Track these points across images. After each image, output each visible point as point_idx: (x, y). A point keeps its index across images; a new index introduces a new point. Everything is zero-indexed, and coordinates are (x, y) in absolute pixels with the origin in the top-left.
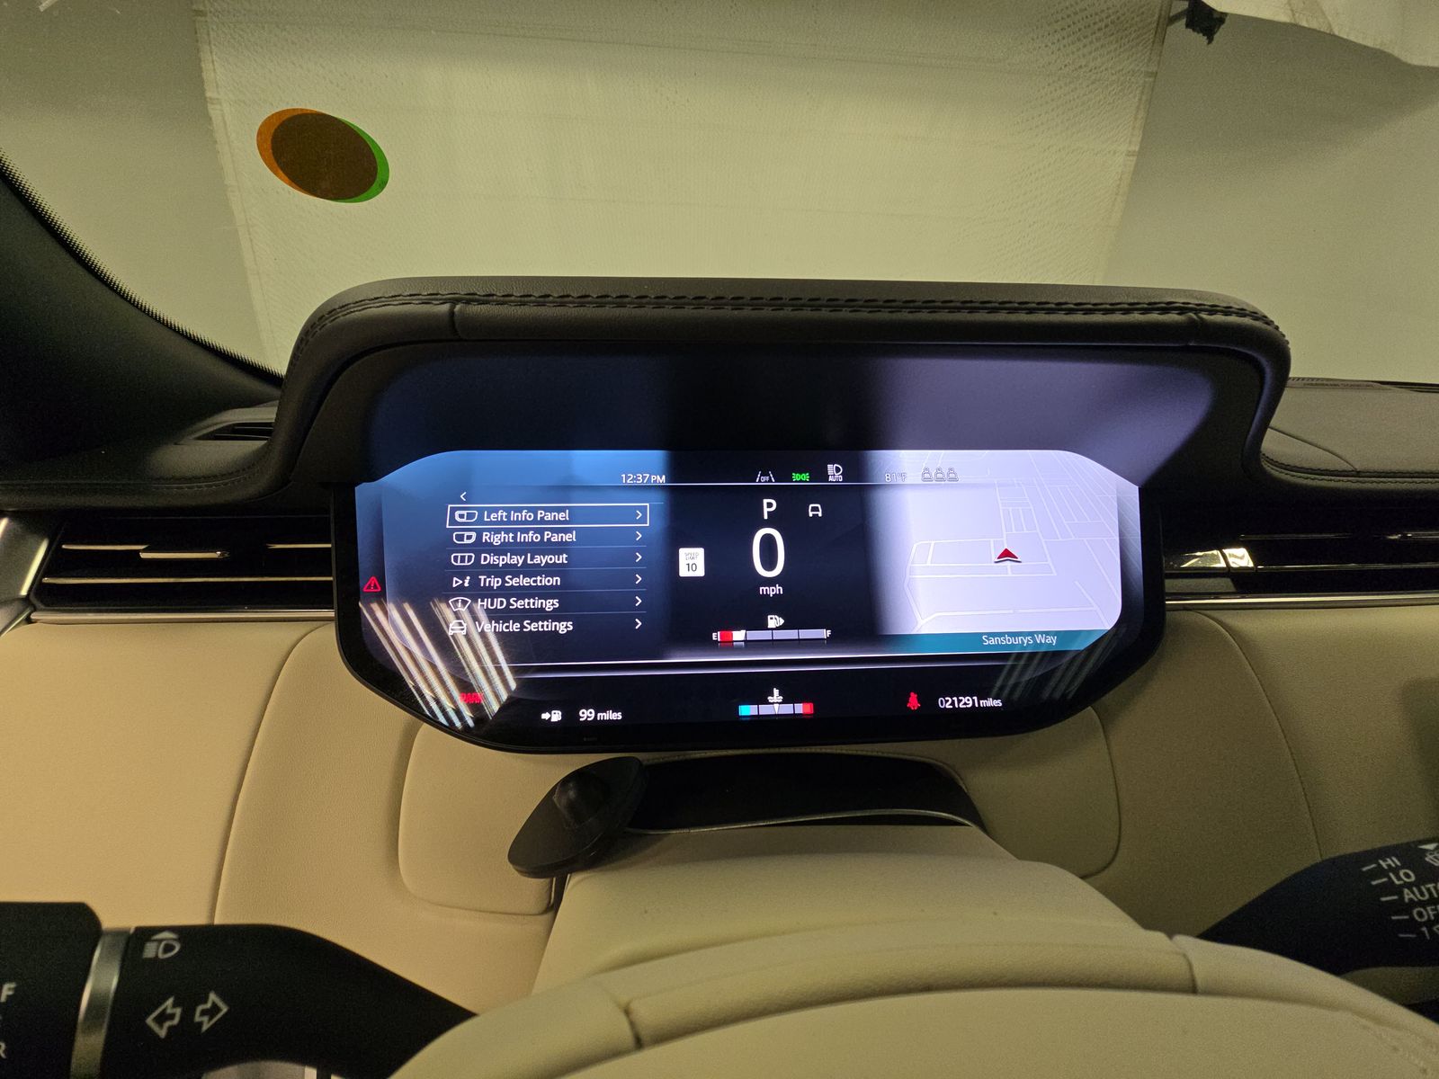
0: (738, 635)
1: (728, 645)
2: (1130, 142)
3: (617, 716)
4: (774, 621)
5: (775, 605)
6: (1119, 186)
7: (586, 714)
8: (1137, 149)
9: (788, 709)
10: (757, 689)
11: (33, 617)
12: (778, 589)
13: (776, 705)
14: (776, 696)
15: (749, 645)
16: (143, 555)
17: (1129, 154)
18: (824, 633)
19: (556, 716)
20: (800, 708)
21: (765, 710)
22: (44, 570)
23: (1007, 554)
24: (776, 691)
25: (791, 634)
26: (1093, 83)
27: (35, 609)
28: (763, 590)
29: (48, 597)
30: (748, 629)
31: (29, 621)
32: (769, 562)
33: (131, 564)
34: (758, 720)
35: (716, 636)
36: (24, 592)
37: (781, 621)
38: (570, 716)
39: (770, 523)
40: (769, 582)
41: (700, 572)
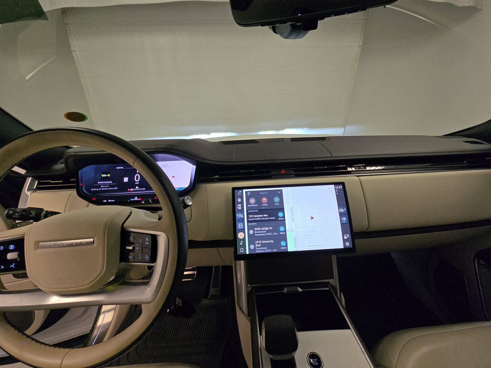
0: (132, 190)
1: (130, 191)
2: (359, 42)
3: (114, 201)
4: (137, 187)
5: (137, 185)
6: (356, 57)
7: (109, 201)
8: (362, 44)
9: (138, 199)
10: (133, 197)
11: (36, 191)
12: (138, 183)
13: (136, 199)
14: (136, 198)
15: (133, 191)
16: (51, 182)
17: (359, 46)
18: (144, 189)
19: (105, 201)
20: (139, 199)
21: (134, 199)
22: (37, 185)
23: (173, 177)
24: (136, 197)
25: (139, 189)
26: (346, 24)
27: (36, 190)
28: (136, 183)
29: (38, 188)
30: (133, 189)
31: (36, 192)
32: (137, 179)
33: (49, 183)
34: (133, 201)
35: (128, 190)
36: (35, 188)
37: (138, 187)
38: (107, 201)
39: (138, 174)
40: (137, 182)
41: (127, 181)
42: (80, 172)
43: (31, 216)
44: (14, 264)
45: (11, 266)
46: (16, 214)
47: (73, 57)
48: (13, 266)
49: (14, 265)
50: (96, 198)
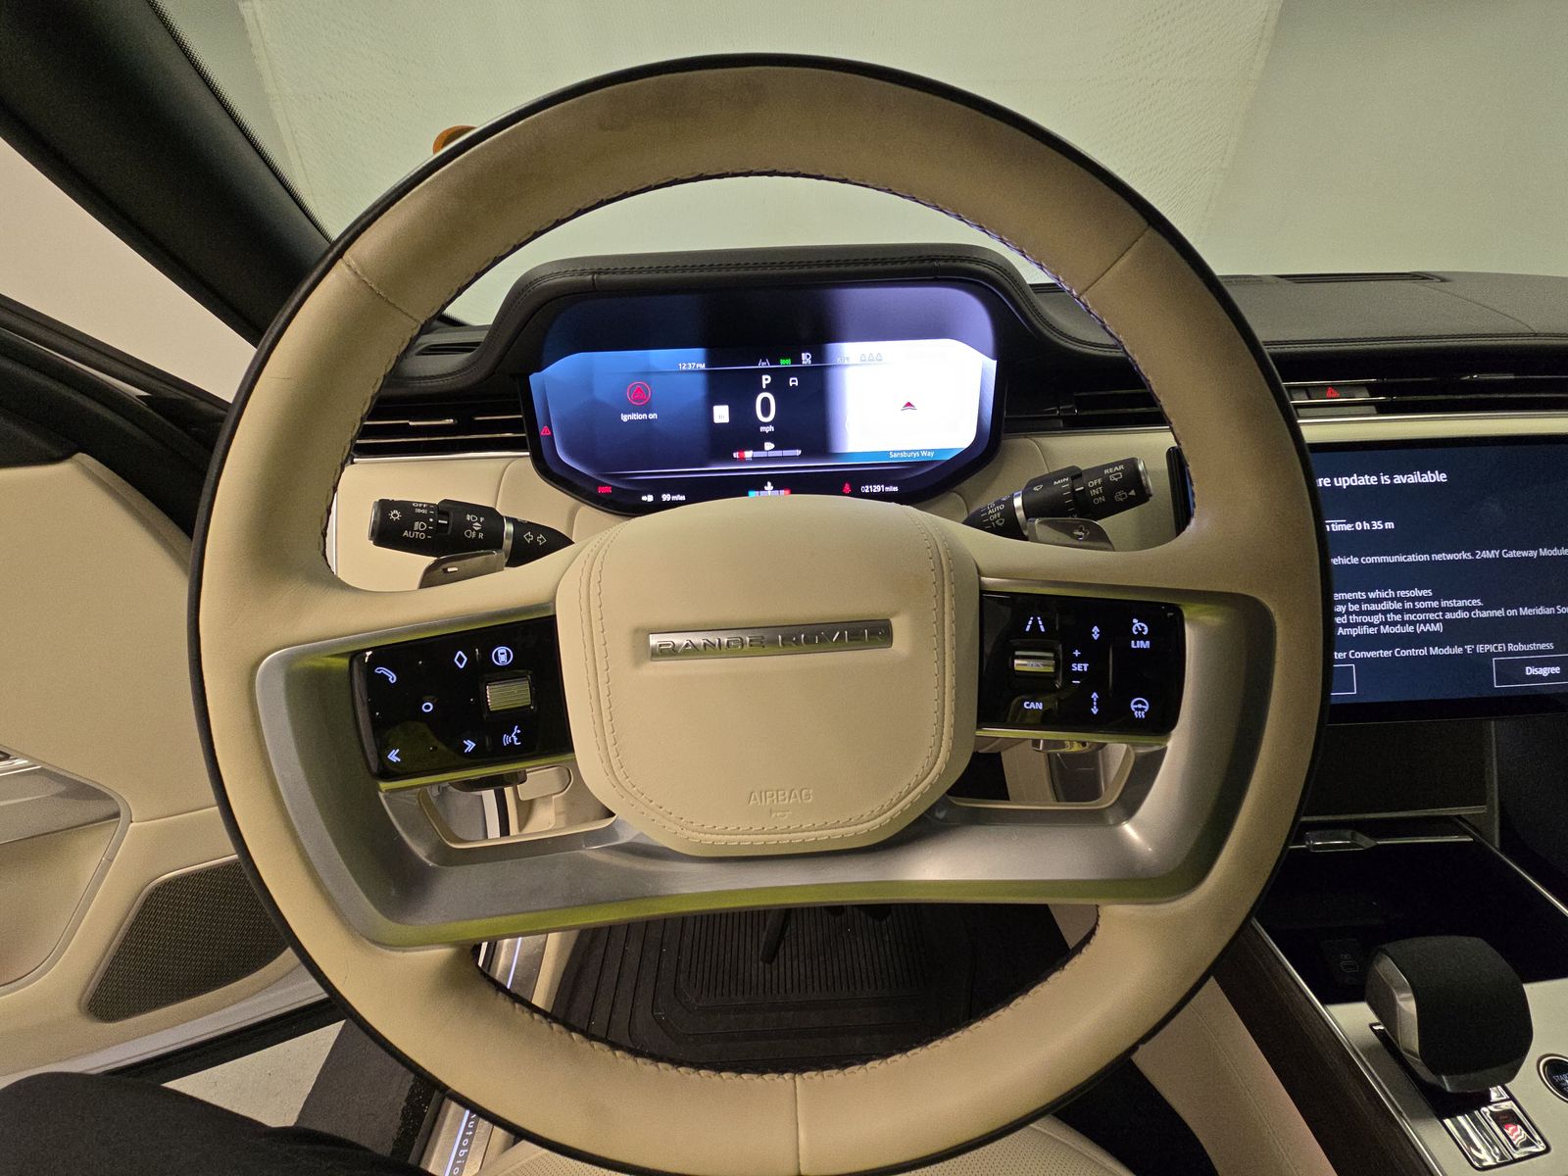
0: (748, 454)
1: (742, 460)
3: (683, 497)
4: (769, 446)
5: (769, 437)
7: (665, 497)
9: (776, 493)
10: (758, 482)
12: (771, 428)
14: (769, 486)
15: (755, 460)
16: (411, 424)
18: (798, 452)
19: (650, 498)
20: (782, 493)
21: (762, 494)
23: (909, 404)
24: (769, 484)
25: (778, 453)
27: (355, 457)
28: (762, 429)
29: (361, 449)
30: (755, 450)
31: (353, 463)
32: (766, 413)
33: (405, 430)
35: (736, 455)
37: (772, 446)
38: (657, 497)
39: (767, 390)
40: (766, 424)
41: (726, 420)
42: (534, 379)
43: (468, 534)
44: (516, 730)
45: (506, 740)
46: (417, 525)
47: (243, 19)
48: (515, 739)
49: (516, 735)
50: (613, 488)
